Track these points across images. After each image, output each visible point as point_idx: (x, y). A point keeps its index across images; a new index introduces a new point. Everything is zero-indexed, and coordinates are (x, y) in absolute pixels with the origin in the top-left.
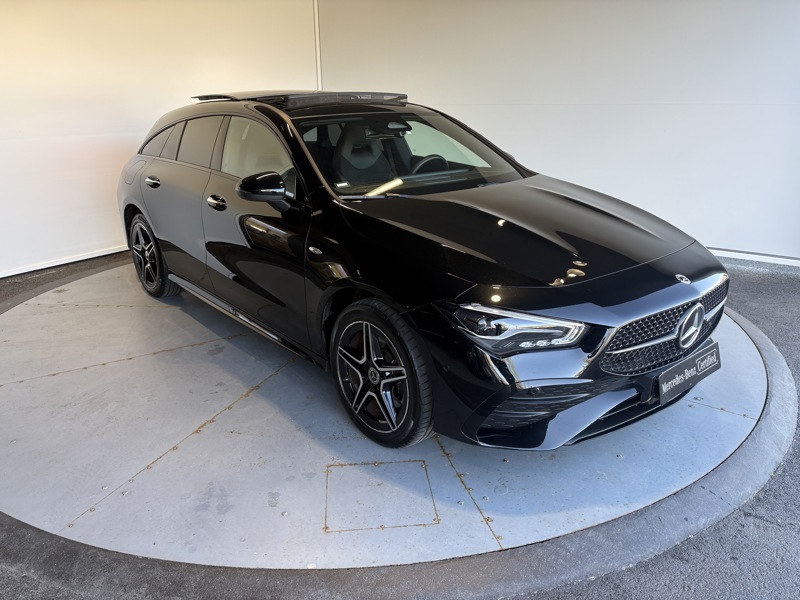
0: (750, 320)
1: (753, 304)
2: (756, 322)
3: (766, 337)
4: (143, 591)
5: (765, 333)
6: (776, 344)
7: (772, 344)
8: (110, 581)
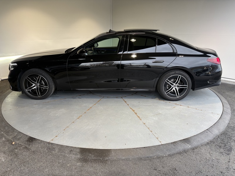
0: (224, 97)
1: (227, 93)
2: (226, 98)
3: (227, 102)
5: (228, 101)
6: (230, 104)
7: (228, 104)
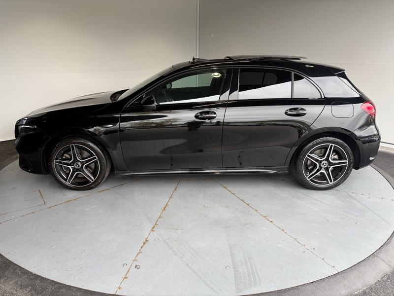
4: (28, 290)
8: (16, 283)
